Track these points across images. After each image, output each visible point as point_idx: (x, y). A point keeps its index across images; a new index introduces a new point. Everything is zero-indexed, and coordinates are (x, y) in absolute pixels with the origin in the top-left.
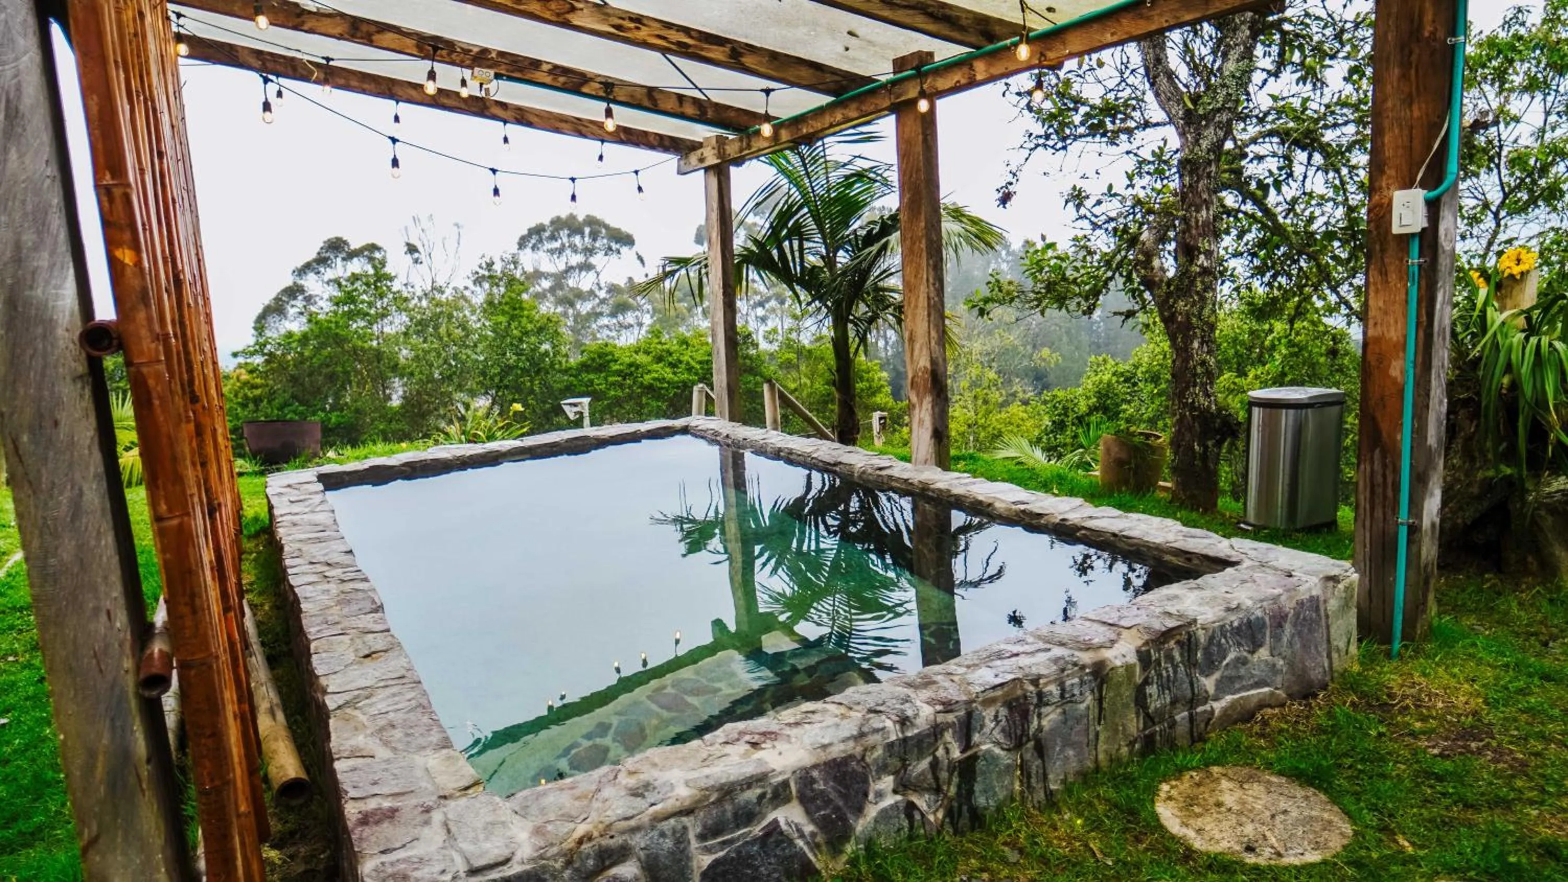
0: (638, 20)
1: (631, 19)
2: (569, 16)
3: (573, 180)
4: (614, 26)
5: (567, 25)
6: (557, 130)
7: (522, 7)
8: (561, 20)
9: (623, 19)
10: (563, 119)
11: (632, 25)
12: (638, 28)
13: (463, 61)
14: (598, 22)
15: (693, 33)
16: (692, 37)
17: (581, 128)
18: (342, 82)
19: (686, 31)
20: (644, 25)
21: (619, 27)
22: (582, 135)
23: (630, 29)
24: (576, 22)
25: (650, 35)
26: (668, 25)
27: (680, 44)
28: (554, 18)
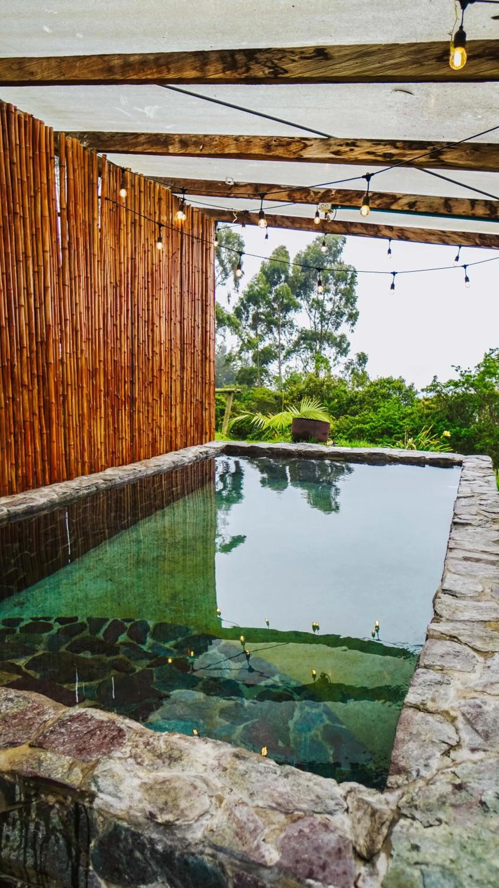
0: (353, 144)
1: (347, 145)
2: (302, 153)
3: (394, 273)
4: (334, 153)
5: (300, 159)
6: (427, 242)
7: (271, 154)
8: (296, 156)
9: (341, 145)
10: (431, 233)
11: (348, 149)
12: (352, 150)
13: (313, 200)
14: (322, 152)
15: (398, 144)
16: (397, 148)
17: (444, 238)
18: (298, 225)
19: (393, 143)
20: (358, 146)
21: (337, 153)
22: (445, 243)
23: (345, 152)
24: (306, 156)
25: (360, 154)
26: (377, 142)
27: (385, 155)
28: (292, 157)
